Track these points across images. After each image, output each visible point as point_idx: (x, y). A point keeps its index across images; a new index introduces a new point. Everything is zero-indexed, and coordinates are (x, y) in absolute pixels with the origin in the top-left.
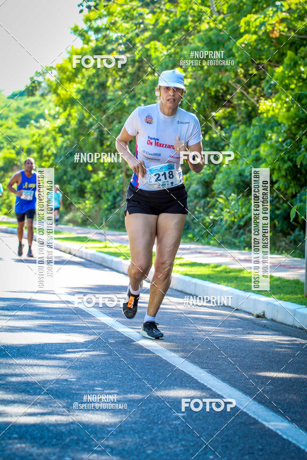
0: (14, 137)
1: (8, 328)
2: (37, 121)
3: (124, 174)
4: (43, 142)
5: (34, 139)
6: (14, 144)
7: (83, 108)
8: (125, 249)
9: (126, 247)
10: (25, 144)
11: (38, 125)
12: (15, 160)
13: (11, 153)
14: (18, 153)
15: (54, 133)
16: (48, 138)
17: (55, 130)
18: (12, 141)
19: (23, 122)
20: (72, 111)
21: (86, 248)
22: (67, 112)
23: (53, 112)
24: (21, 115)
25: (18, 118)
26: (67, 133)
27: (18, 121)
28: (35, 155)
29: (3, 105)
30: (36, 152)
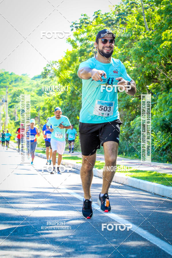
0: (36, 101)
1: (34, 208)
4: (52, 104)
5: (47, 102)
6: (35, 105)
7: (74, 84)
8: (99, 163)
9: (99, 162)
10: (42, 105)
11: (48, 94)
12: (36, 114)
13: (34, 110)
14: (38, 110)
15: (57, 98)
16: (54, 102)
17: (58, 97)
18: (34, 103)
19: (40, 93)
21: (77, 163)
24: (39, 89)
25: (38, 91)
26: (65, 98)
27: (37, 92)
28: (47, 111)
29: (29, 83)
30: (48, 110)
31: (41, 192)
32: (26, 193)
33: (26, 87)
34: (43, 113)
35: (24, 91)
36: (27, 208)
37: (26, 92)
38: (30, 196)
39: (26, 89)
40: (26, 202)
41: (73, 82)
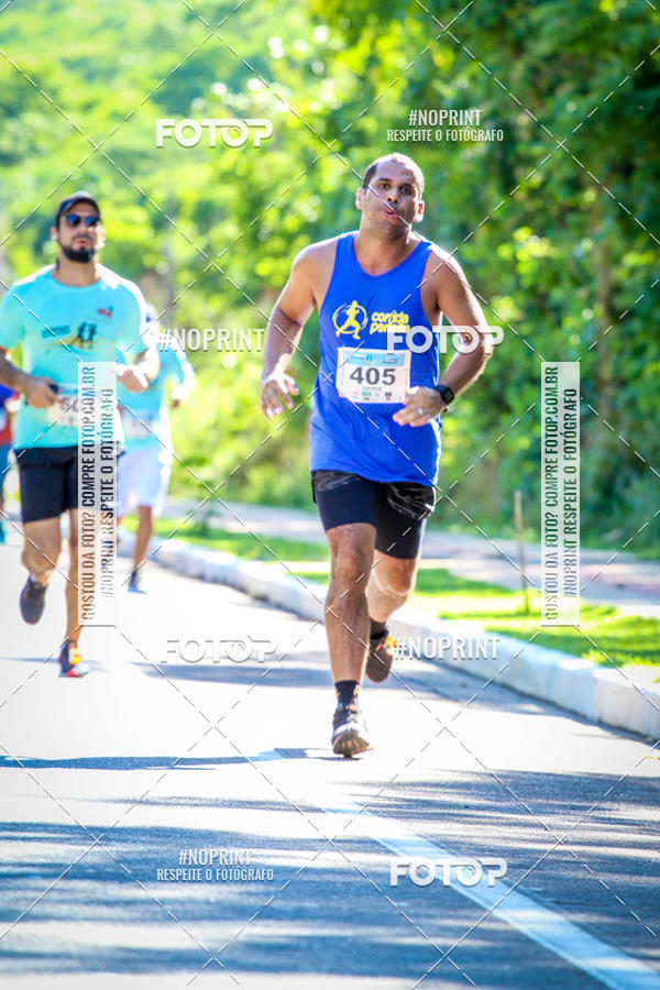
0: (143, 155)
1: (121, 955)
2: (236, 87)
3: (599, 309)
4: (262, 176)
5: (228, 161)
6: (140, 183)
7: (427, 33)
8: (608, 620)
9: (609, 612)
10: (189, 182)
11: (240, 102)
12: (148, 250)
13: (130, 222)
14: (159, 224)
15: (306, 139)
16: (283, 160)
17: (308, 128)
18: (132, 171)
19: (179, 93)
20: (385, 44)
21: (444, 617)
22: (363, 48)
23: (302, 50)
24: (170, 61)
25: (158, 76)
26: (361, 139)
27: (156, 86)
28: (229, 230)
29: (95, 19)
30: (236, 219)
31: (173, 830)
32: (60, 841)
33: (76, 50)
34: (199, 244)
35: (60, 78)
36: (68, 956)
37: (73, 90)
38: (96, 860)
39: (72, 65)
40: (64, 909)
41: (423, 18)
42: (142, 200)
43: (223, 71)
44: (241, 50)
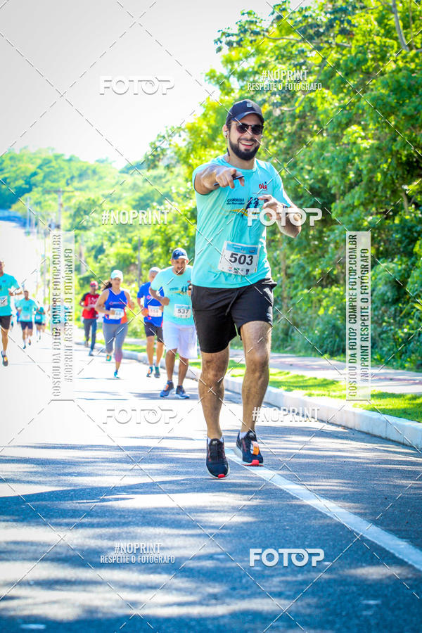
0: (131, 226)
2: (160, 203)
3: (282, 274)
4: (169, 231)
5: (158, 227)
6: (129, 235)
8: (287, 376)
9: (288, 373)
10: (146, 234)
11: (162, 208)
12: (132, 257)
13: (126, 248)
14: (136, 248)
15: (184, 219)
16: (176, 227)
17: (186, 215)
18: (126, 231)
19: (143, 204)
21: (233, 376)
23: (182, 190)
24: (139, 195)
25: (135, 200)
27: (134, 203)
28: (159, 250)
29: (113, 182)
30: (160, 247)
32: (107, 450)
33: (107, 192)
34: (150, 254)
35: (102, 201)
37: (107, 206)
38: (119, 457)
39: (106, 197)
40: (109, 472)
42: (130, 241)
43: (156, 198)
44: (162, 191)
